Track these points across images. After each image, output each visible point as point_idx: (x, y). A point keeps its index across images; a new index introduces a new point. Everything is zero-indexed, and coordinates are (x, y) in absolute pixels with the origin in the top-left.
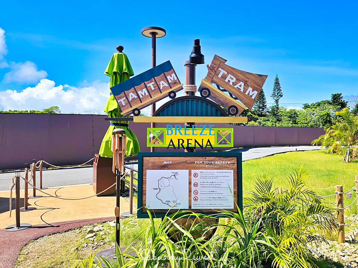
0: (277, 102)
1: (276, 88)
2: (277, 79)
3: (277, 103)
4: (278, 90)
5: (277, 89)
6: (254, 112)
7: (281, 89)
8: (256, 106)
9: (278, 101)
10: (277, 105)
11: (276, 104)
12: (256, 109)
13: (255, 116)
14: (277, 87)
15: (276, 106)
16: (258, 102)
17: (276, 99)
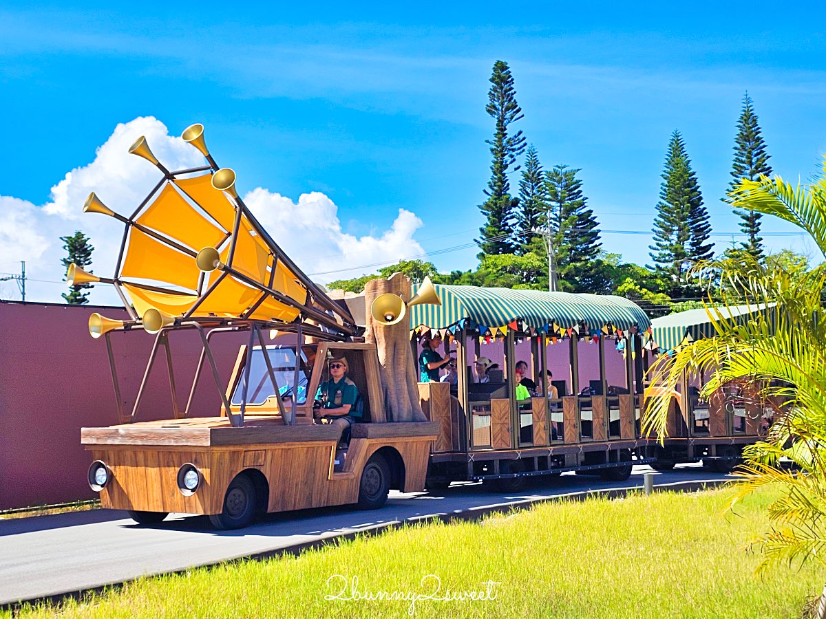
0: (752, 227)
1: (744, 159)
2: (749, 119)
3: (752, 233)
4: (756, 168)
5: (751, 164)
6: (656, 277)
7: (768, 163)
8: (667, 252)
9: (757, 221)
10: (754, 241)
11: (746, 239)
12: (662, 265)
13: (652, 295)
14: (748, 157)
15: (746, 246)
16: (671, 231)
17: (748, 213)
